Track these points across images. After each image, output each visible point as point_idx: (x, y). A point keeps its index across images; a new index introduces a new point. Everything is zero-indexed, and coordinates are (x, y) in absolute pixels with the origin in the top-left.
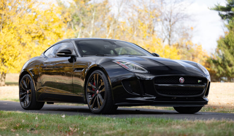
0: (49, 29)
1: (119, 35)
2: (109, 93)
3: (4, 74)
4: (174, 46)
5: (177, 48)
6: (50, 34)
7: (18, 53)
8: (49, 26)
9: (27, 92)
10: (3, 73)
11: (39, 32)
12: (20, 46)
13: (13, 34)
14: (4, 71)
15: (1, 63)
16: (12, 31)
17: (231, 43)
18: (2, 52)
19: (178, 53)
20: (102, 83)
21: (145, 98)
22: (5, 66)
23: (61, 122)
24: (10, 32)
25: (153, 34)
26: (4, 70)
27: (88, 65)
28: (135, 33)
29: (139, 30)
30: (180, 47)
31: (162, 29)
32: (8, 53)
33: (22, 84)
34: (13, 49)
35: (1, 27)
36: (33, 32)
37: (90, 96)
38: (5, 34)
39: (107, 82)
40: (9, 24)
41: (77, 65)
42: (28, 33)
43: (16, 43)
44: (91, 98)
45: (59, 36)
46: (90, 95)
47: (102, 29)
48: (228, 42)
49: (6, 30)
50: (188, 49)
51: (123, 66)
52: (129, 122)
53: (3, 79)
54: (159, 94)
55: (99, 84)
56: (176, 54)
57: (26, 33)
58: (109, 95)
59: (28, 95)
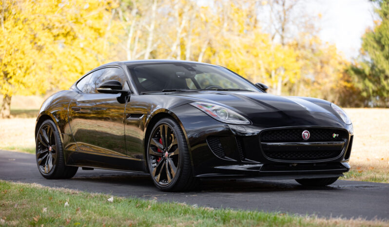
0: (82, 21)
1: (199, 30)
2: (185, 157)
3: (8, 98)
4: (290, 46)
5: (295, 49)
6: (83, 29)
7: (31, 62)
8: (81, 16)
9: (48, 149)
10: (7, 96)
11: (65, 28)
12: (34, 50)
13: (23, 30)
14: (9, 93)
15: (4, 79)
16: (21, 26)
17: (385, 40)
18: (5, 61)
19: (297, 59)
20: (173, 141)
21: (245, 166)
22: (10, 84)
23: (108, 215)
24: (17, 27)
25: (255, 27)
26: (8, 91)
27: (150, 109)
28: (226, 25)
29: (232, 20)
30: (299, 46)
31: (271, 17)
32: (15, 62)
33: (40, 135)
34: (22, 56)
35: (2, 20)
36: (55, 27)
37: (154, 161)
38: (9, 30)
39: (182, 140)
40: (15, 14)
41: (131, 108)
42: (47, 28)
43: (28, 46)
44: (155, 165)
45: (100, 34)
46: (154, 159)
47: (171, 19)
48: (380, 38)
49: (11, 24)
50: (313, 50)
51: (208, 113)
52: (220, 218)
53: (6, 106)
54: (269, 159)
55: (170, 142)
56: (294, 59)
57: (44, 29)
58: (186, 160)
59: (50, 155)
